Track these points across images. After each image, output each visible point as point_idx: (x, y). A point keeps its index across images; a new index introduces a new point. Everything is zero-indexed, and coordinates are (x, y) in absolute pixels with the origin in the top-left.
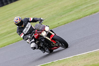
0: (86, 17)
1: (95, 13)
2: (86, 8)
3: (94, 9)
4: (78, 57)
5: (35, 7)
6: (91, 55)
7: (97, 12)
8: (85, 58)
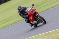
0: (43, 12)
1: (48, 9)
2: (43, 6)
3: (48, 7)
4: (39, 36)
5: (13, 7)
6: (46, 35)
7: (49, 9)
8: (43, 36)
